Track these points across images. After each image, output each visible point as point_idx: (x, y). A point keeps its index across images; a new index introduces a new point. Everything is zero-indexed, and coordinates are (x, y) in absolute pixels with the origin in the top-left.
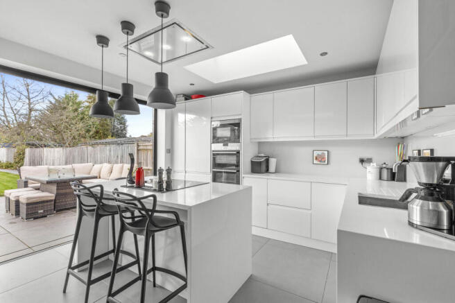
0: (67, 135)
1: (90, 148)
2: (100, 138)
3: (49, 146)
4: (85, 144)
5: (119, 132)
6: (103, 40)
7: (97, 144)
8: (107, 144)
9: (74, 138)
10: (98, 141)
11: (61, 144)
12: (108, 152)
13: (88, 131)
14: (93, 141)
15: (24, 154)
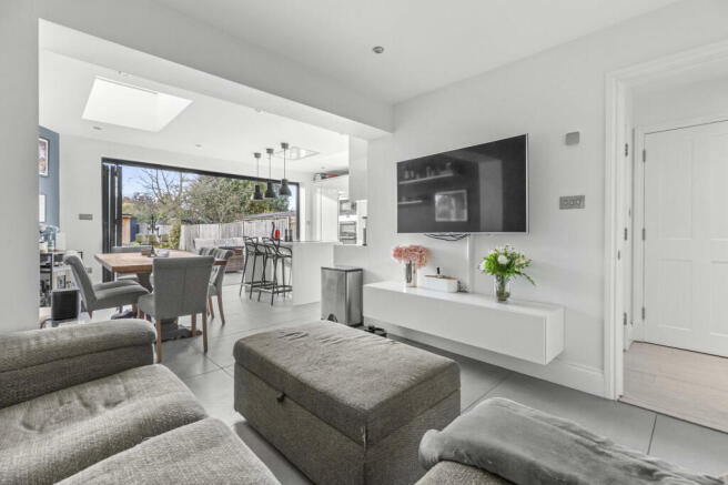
0: (221, 210)
1: (246, 223)
2: (256, 212)
3: (203, 223)
4: (241, 219)
5: (280, 203)
6: (257, 155)
7: (253, 219)
8: (263, 218)
9: (229, 213)
10: (254, 216)
11: (214, 219)
12: (264, 228)
13: (242, 204)
14: (250, 217)
15: (179, 232)
